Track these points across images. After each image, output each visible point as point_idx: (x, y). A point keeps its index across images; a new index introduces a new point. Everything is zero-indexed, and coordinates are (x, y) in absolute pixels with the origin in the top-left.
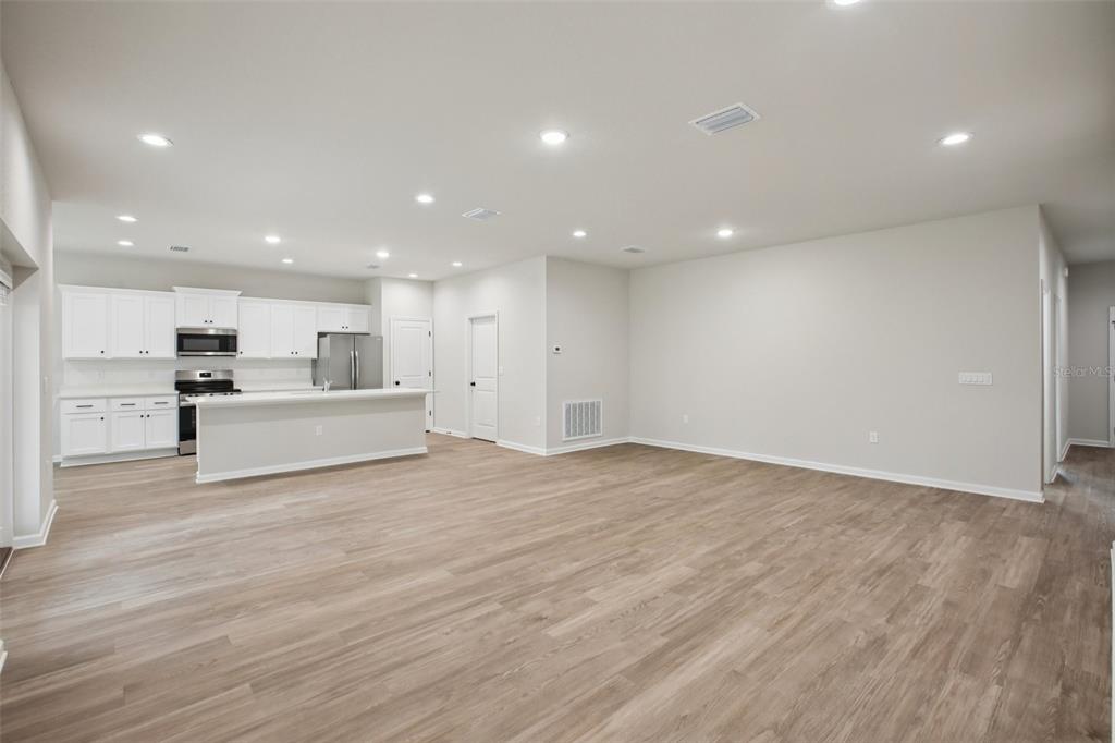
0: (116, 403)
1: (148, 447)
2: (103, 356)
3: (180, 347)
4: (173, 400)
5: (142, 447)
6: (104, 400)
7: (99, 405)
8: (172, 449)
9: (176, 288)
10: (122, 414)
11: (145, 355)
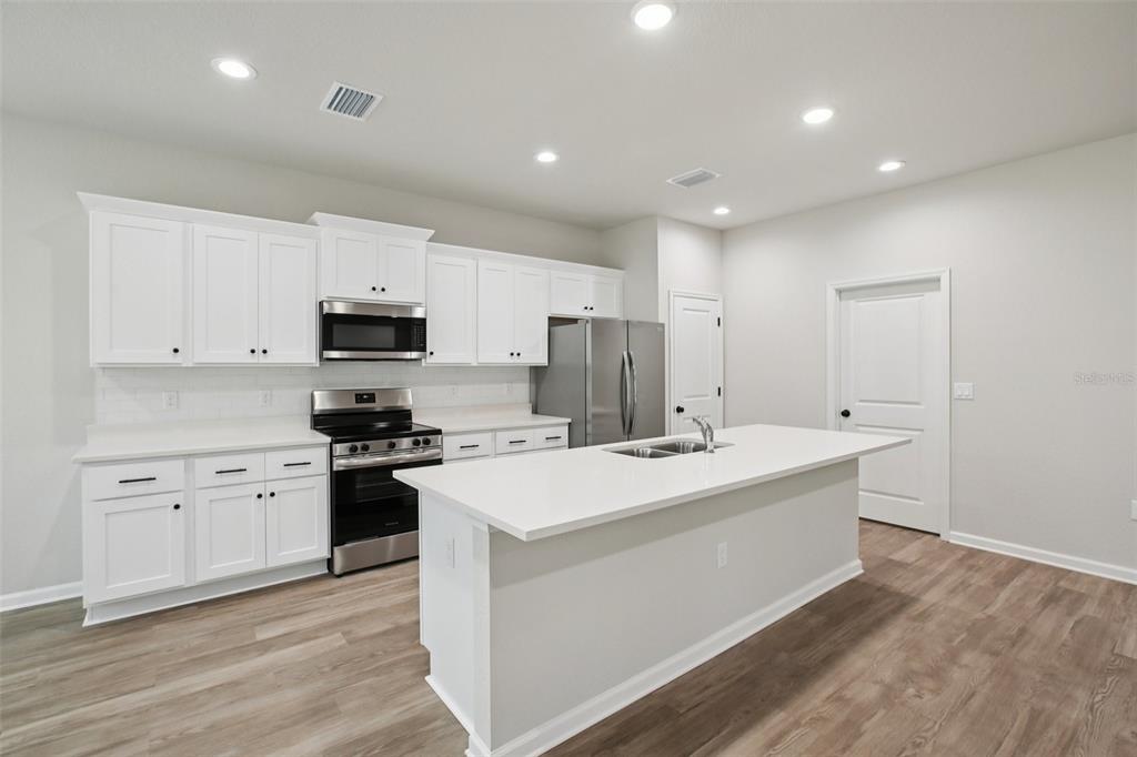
0: (204, 468)
1: (272, 564)
2: (178, 359)
3: (327, 342)
4: (318, 457)
5: (260, 566)
6: (181, 463)
7: (170, 474)
8: (317, 562)
9: (317, 216)
10: (215, 494)
11: (260, 359)
